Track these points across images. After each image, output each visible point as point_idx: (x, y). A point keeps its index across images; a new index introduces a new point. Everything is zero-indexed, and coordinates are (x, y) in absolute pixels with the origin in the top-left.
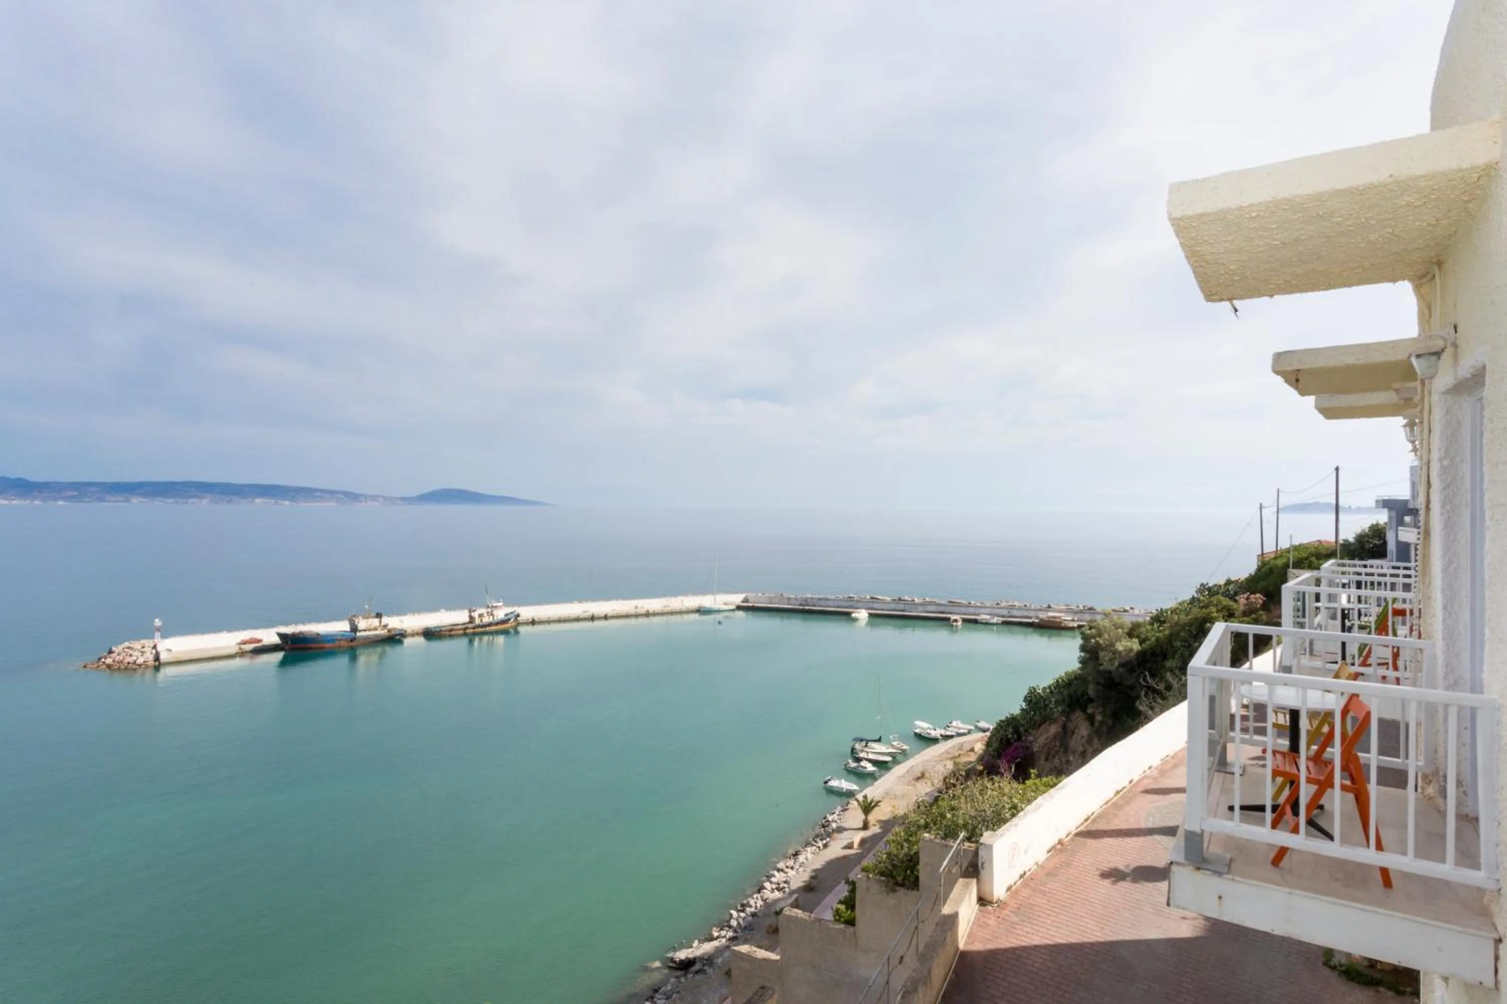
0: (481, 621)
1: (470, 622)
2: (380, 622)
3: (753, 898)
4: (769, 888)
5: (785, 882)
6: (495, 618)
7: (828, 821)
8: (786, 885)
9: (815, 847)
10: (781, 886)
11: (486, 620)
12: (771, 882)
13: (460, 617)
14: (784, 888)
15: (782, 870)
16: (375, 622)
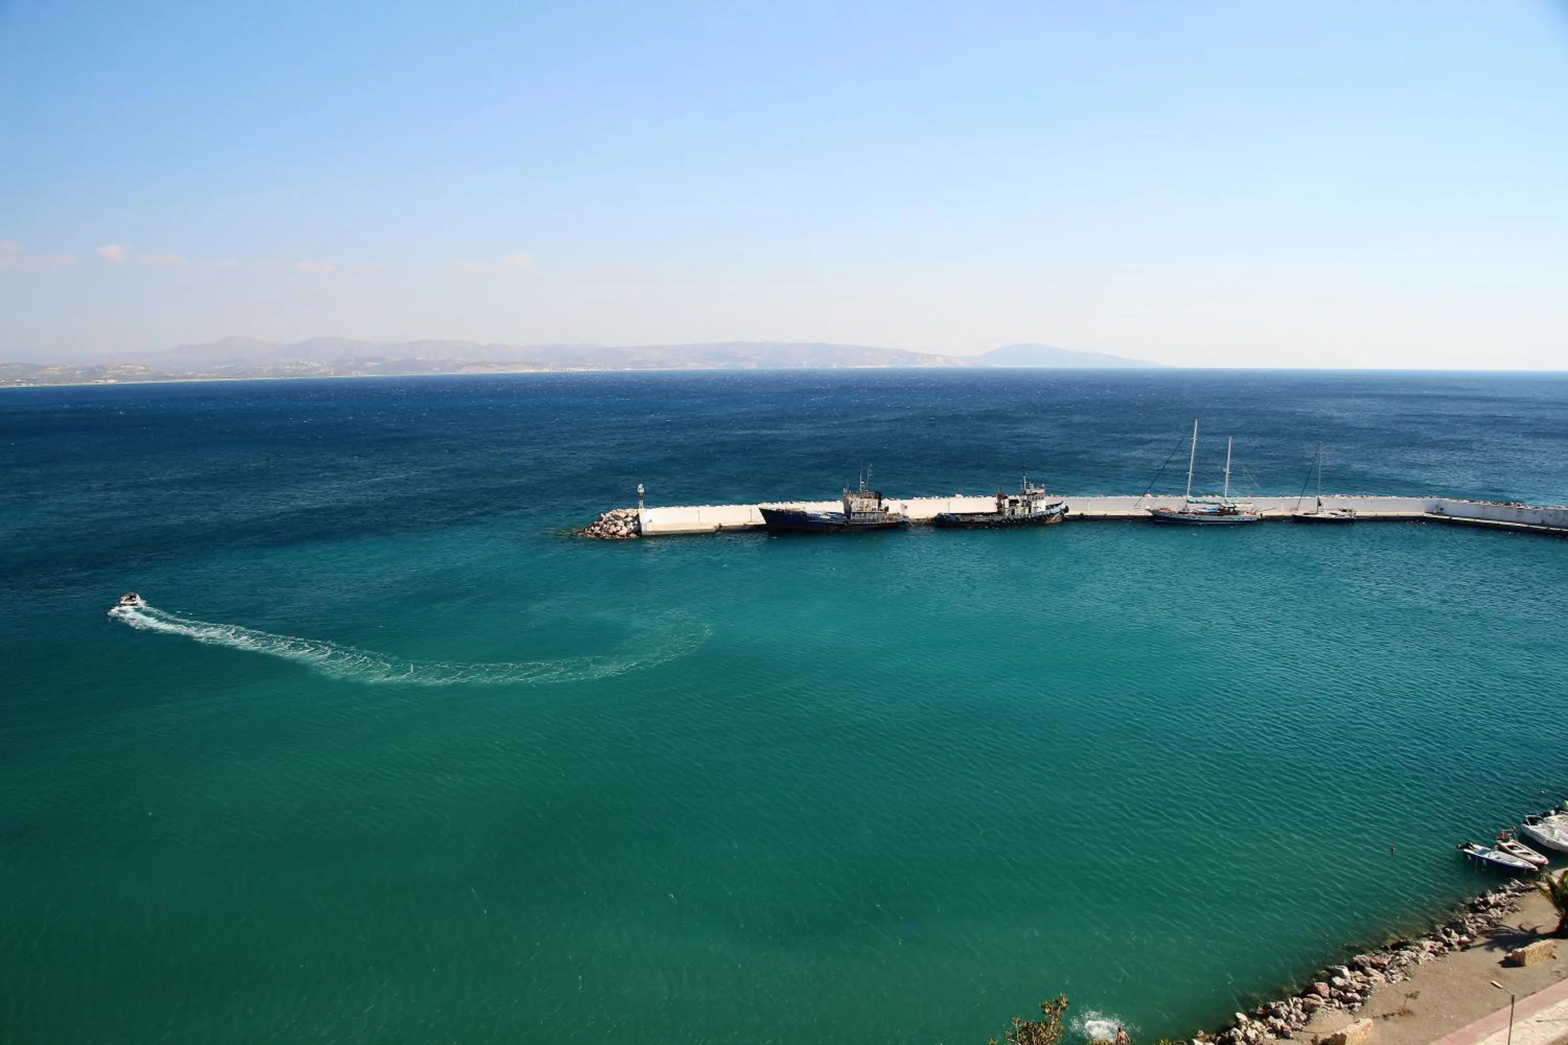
0: (1013, 513)
1: (999, 513)
2: (880, 504)
3: (1288, 1004)
4: (1326, 993)
5: (1362, 992)
6: (1032, 511)
7: (1486, 903)
8: (1358, 997)
9: (1440, 944)
10: (1349, 995)
11: (1020, 511)
12: (1331, 984)
13: (985, 505)
14: (1354, 1000)
15: (1362, 969)
16: (873, 503)
